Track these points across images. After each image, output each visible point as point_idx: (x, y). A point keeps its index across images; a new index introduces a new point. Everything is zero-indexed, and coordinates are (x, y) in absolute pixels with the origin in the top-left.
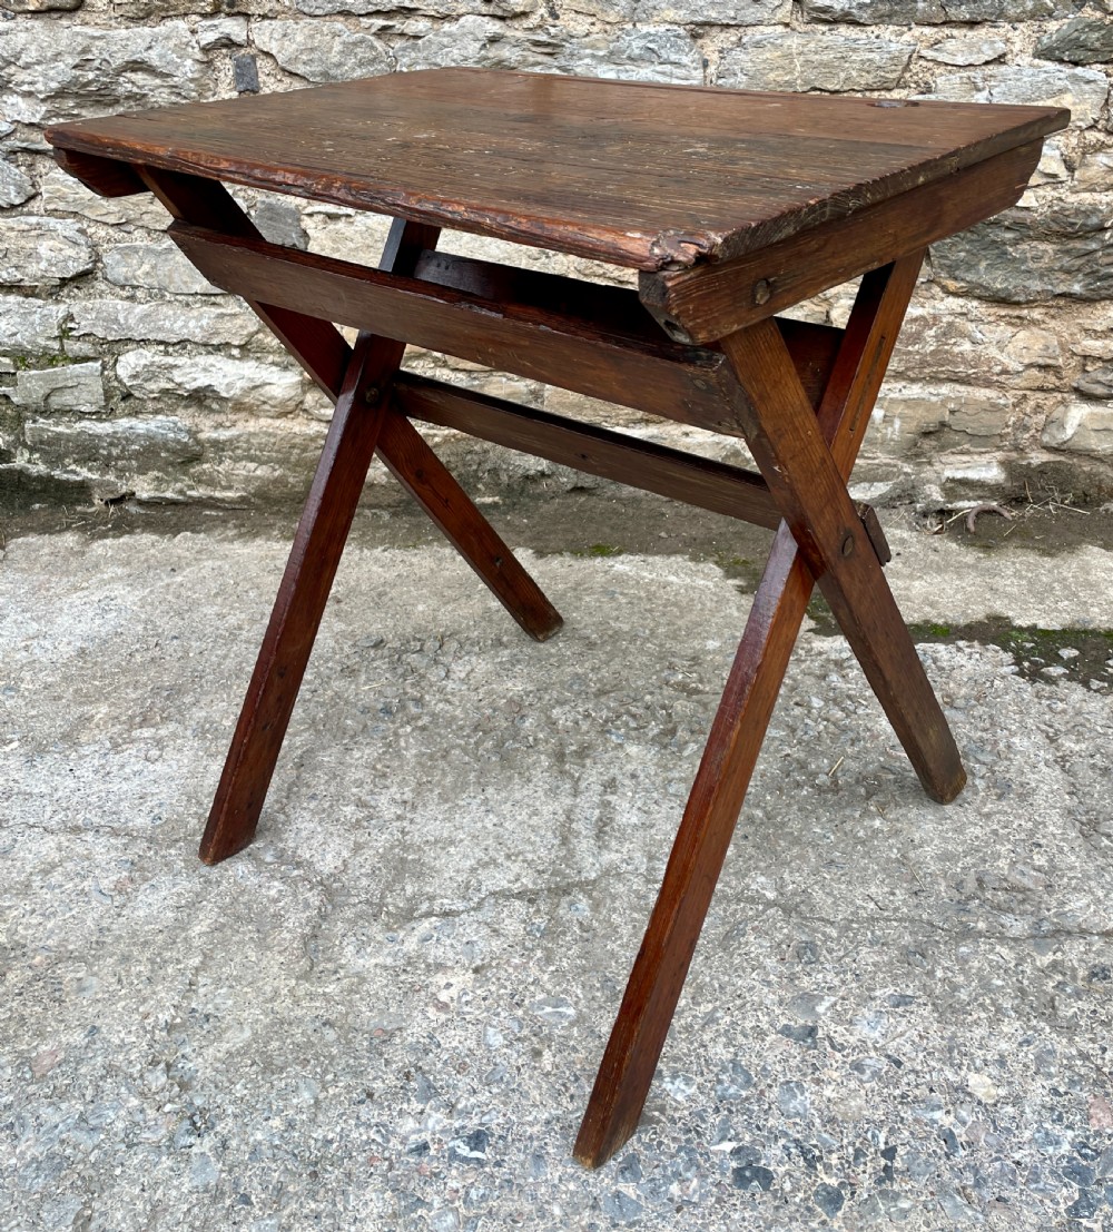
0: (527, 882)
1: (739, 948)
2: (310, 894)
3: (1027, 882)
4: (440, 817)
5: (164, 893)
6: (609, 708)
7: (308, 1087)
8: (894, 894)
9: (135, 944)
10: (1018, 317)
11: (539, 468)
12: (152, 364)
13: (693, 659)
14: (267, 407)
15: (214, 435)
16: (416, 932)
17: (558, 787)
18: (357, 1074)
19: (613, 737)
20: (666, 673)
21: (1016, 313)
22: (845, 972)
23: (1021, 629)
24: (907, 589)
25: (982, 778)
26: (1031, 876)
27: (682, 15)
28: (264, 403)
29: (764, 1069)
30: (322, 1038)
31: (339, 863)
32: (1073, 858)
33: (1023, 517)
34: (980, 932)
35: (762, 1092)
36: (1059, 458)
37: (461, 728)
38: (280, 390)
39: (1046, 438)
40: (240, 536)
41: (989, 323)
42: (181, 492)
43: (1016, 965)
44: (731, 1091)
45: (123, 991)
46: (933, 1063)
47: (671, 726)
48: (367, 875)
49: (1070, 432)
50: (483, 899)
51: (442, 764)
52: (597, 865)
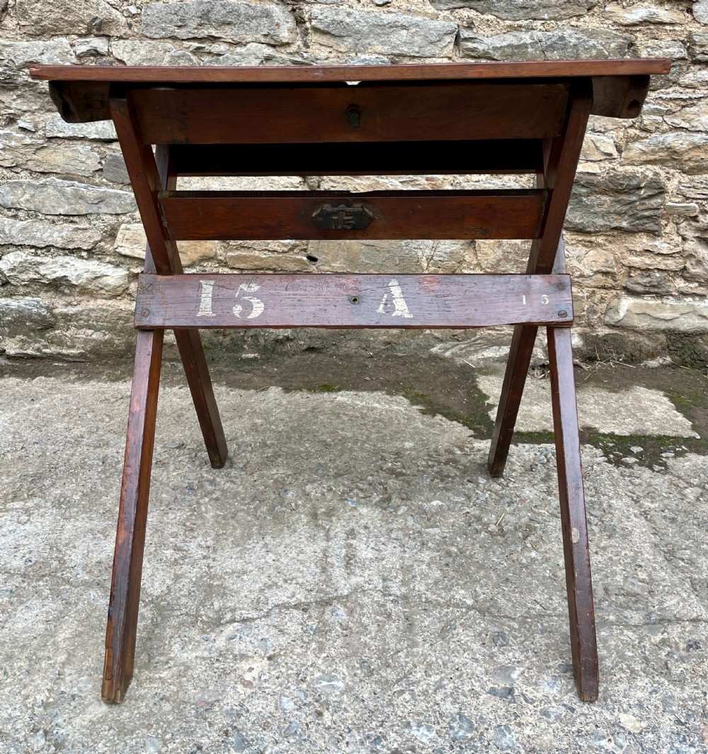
0: (301, 597)
1: (453, 637)
3: (637, 590)
4: (234, 556)
5: (36, 612)
6: (344, 485)
7: (153, 744)
8: (551, 599)
9: (16, 647)
10: (590, 242)
11: (286, 334)
12: (26, 260)
13: (397, 454)
14: (103, 292)
15: (65, 310)
16: (224, 634)
17: (315, 535)
18: (189, 733)
19: (350, 503)
20: (380, 462)
21: (588, 239)
22: (527, 651)
23: (604, 435)
24: (529, 411)
25: (596, 525)
26: (639, 586)
27: (386, 49)
28: (102, 289)
29: (481, 718)
30: (161, 709)
31: (164, 588)
32: (664, 574)
33: (594, 369)
34: (612, 622)
35: (482, 734)
36: (615, 332)
37: (244, 499)
38: (113, 280)
39: (607, 319)
40: (79, 379)
41: (572, 244)
42: (38, 350)
43: (639, 643)
44: (461, 734)
45: (9, 680)
46: (596, 709)
47: (386, 496)
48: (185, 596)
49: (622, 314)
50: (270, 610)
51: (232, 522)
52: (348, 585)
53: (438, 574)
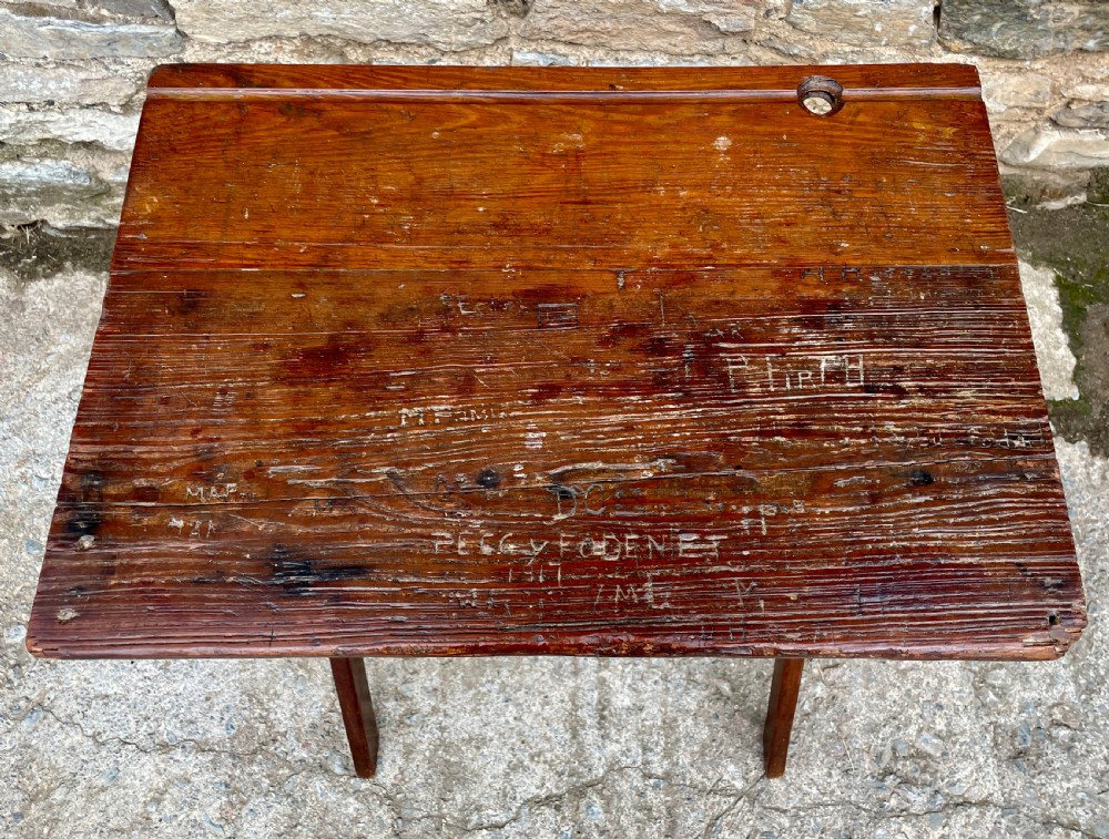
0: (551, 785)
2: (381, 812)
5: (263, 819)
8: (831, 775)
10: (1019, 68)
26: (933, 744)
32: (965, 719)
34: (892, 811)
42: (99, 220)
48: (422, 785)
49: (1033, 156)
50: (520, 808)
52: (603, 759)
53: (704, 734)
